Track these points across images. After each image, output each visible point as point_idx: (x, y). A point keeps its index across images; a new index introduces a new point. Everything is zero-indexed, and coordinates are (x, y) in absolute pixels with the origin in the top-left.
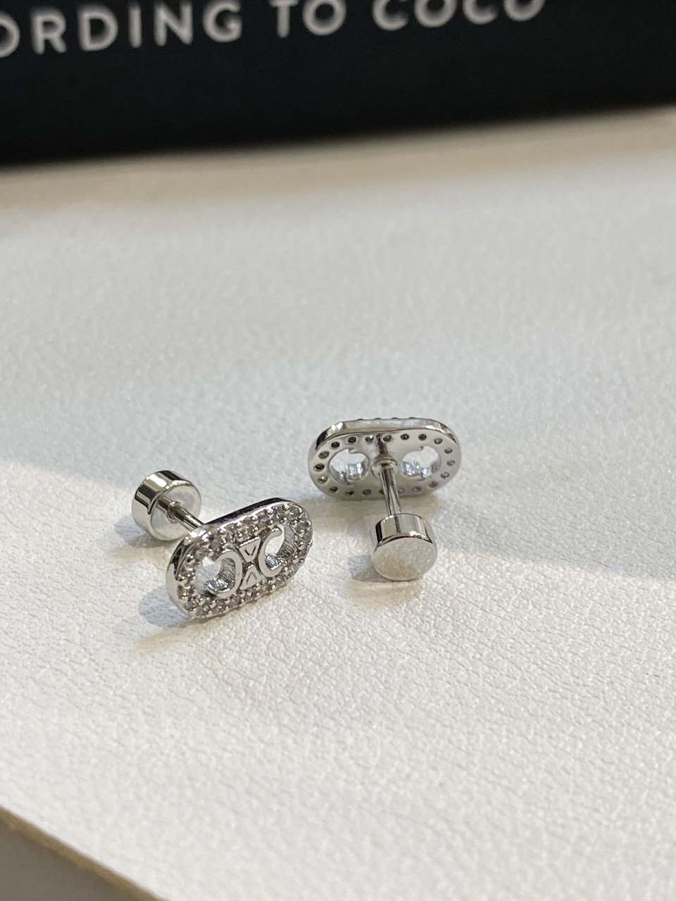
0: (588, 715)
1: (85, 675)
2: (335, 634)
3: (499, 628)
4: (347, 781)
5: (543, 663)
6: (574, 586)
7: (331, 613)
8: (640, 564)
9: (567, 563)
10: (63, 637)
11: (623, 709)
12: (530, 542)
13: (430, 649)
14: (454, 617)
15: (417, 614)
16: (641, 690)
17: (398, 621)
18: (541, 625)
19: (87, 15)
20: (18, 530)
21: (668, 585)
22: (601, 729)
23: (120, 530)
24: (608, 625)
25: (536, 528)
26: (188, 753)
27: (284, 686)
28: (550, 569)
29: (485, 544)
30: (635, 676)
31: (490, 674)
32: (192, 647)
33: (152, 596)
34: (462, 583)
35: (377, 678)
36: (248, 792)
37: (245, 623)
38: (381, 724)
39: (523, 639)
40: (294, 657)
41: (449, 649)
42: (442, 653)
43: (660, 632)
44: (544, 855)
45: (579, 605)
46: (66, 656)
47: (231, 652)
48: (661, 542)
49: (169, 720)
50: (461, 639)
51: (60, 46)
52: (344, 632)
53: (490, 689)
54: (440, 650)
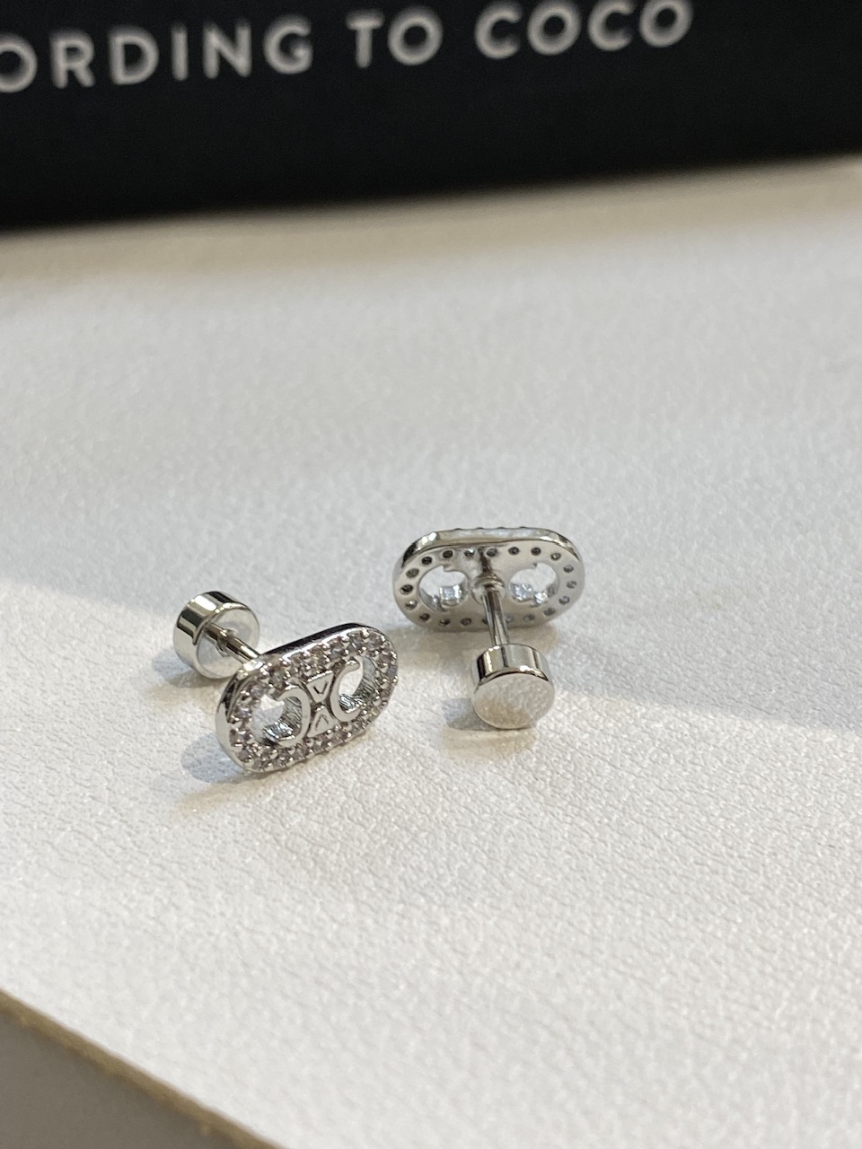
0: (745, 893)
1: (114, 839)
2: (426, 792)
3: (633, 787)
4: (440, 970)
5: (687, 829)
6: (727, 737)
7: (421, 768)
8: (811, 711)
9: (718, 709)
10: (88, 794)
11: (789, 887)
12: (672, 683)
13: (546, 812)
14: (576, 774)
15: (529, 770)
16: (812, 863)
17: (506, 779)
18: (685, 784)
19: (119, 40)
20: (33, 666)
21: (846, 736)
22: (760, 910)
23: (159, 666)
24: (770, 784)
25: (679, 666)
26: (244, 935)
27: (362, 854)
28: (697, 717)
29: (615, 686)
30: (804, 846)
31: (621, 842)
32: (248, 807)
33: (198, 745)
34: (586, 732)
35: (479, 846)
36: (318, 982)
37: (313, 779)
38: (484, 902)
39: (662, 801)
40: (374, 820)
41: (569, 813)
42: (561, 817)
43: (836, 793)
44: (689, 1062)
45: (733, 760)
46: (91, 816)
47: (296, 814)
48: (838, 685)
49: (219, 895)
50: (584, 801)
51: (86, 79)
52: (437, 790)
53: (620, 860)
54: (558, 814)
